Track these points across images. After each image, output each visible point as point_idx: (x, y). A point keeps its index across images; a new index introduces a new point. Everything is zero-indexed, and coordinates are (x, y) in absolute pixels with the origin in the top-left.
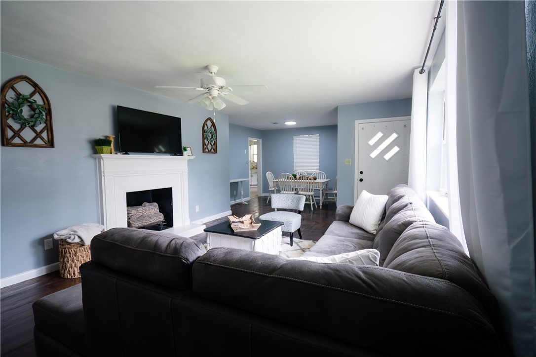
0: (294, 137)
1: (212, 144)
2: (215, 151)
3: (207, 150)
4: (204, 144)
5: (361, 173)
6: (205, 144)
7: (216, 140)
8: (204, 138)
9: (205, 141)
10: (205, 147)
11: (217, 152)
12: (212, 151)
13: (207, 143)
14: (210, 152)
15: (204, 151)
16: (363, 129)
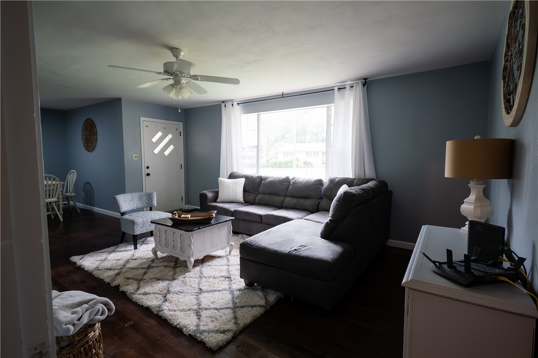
5: (148, 168)
16: (147, 126)
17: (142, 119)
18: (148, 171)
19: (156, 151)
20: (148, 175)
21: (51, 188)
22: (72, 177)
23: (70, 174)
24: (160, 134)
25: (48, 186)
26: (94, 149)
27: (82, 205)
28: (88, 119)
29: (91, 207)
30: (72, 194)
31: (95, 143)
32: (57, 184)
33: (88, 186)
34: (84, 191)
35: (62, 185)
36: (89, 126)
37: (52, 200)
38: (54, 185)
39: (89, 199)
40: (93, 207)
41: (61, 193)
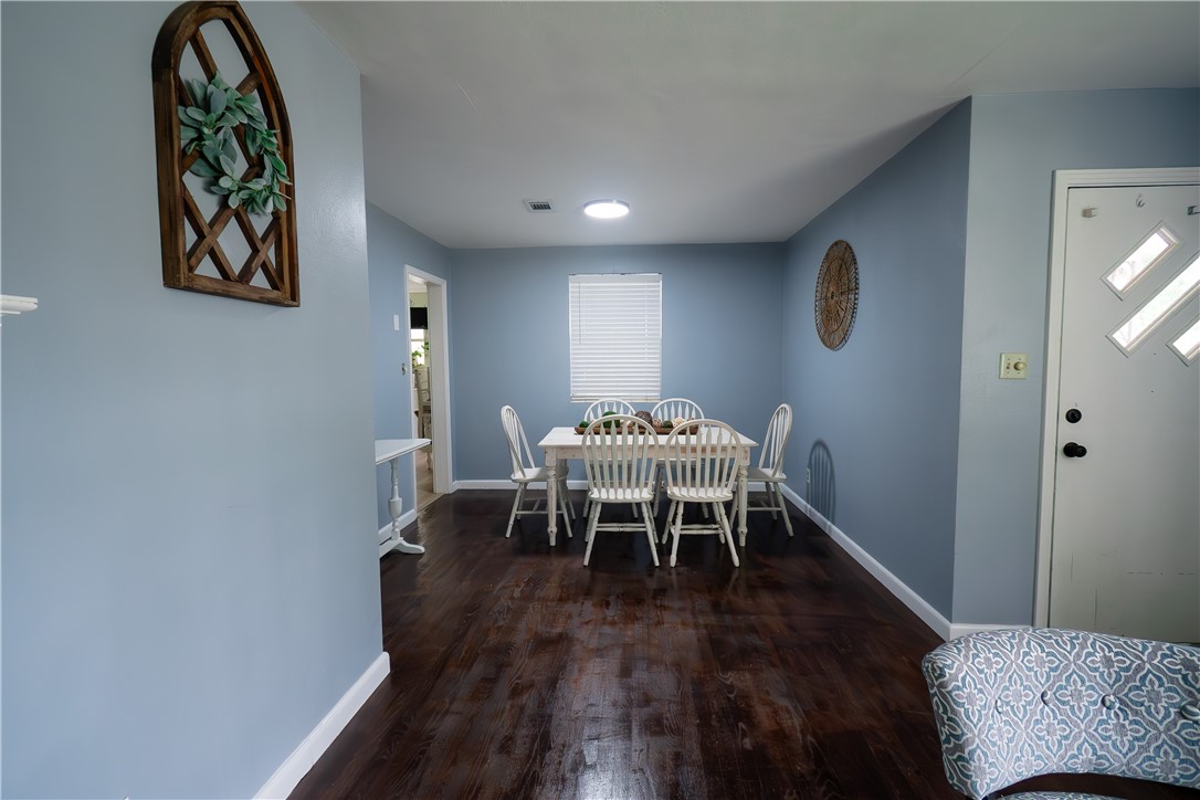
0: (570, 277)
1: (260, 224)
2: (284, 286)
3: (206, 268)
4: (175, 209)
5: (1074, 416)
6: (191, 212)
7: (290, 204)
8: (173, 156)
9: (193, 184)
10: (190, 237)
11: (294, 296)
12: (259, 280)
13: (207, 206)
14: (231, 285)
15: (176, 272)
16: (1087, 213)
17: (1064, 178)
18: (1072, 433)
19: (1129, 334)
20: (1073, 451)
21: (718, 456)
22: (782, 423)
23: (778, 414)
24: (1155, 246)
25: (708, 450)
26: (844, 339)
27: (804, 502)
28: (836, 243)
29: (825, 519)
30: (777, 476)
31: (849, 317)
32: (734, 448)
33: (820, 452)
34: (810, 467)
35: (748, 450)
36: (835, 266)
37: (717, 494)
38: (724, 449)
39: (822, 496)
40: (829, 523)
41: (745, 472)
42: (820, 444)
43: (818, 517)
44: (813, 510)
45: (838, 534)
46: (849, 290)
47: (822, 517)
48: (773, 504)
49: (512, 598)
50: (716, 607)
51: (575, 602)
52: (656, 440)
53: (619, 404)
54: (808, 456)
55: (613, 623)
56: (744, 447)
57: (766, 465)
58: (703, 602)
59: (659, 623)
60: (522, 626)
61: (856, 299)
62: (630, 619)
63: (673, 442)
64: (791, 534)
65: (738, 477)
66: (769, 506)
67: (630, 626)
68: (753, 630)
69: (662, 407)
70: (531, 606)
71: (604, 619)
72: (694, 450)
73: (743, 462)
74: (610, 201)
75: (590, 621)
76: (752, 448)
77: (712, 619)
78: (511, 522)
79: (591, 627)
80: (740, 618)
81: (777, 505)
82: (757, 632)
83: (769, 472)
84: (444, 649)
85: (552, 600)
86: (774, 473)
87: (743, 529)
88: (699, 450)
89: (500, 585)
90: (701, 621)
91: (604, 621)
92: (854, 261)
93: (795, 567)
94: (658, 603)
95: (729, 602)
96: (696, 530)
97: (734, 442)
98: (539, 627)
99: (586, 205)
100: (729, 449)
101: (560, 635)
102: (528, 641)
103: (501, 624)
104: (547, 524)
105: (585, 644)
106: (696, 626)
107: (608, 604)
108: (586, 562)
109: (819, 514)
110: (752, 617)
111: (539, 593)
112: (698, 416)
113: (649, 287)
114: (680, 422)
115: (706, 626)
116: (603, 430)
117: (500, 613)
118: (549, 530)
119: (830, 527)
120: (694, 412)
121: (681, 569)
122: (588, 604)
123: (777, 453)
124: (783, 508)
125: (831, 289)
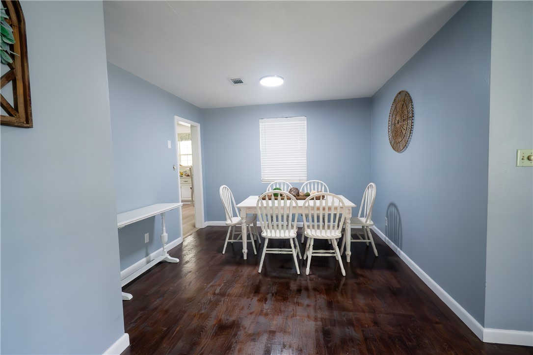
0: (260, 120)
2: (18, 114)
11: (28, 121)
22: (370, 193)
23: (368, 189)
25: (327, 209)
26: (405, 146)
27: (384, 236)
28: (400, 93)
29: (396, 247)
30: (368, 222)
31: (408, 134)
32: (342, 208)
33: (393, 209)
34: (387, 216)
35: (351, 209)
36: (399, 105)
37: (332, 234)
38: (336, 208)
39: (395, 233)
40: (399, 249)
41: (349, 221)
42: (392, 205)
43: (392, 245)
44: (389, 240)
45: (404, 256)
46: (408, 118)
47: (395, 245)
48: (366, 238)
49: (214, 294)
50: (330, 304)
51: (248, 298)
52: (297, 203)
53: (284, 183)
54: (386, 211)
55: (266, 315)
56: (348, 207)
57: (362, 216)
58: (322, 300)
59: (293, 316)
60: (214, 314)
61: (412, 123)
62: (278, 312)
63: (307, 205)
64: (377, 255)
65: (344, 223)
66: (364, 239)
67: (276, 317)
68: (350, 323)
69: (307, 185)
70: (223, 299)
71: (262, 311)
72: (318, 209)
73: (347, 215)
74: (273, 76)
75: (253, 312)
76: (353, 208)
77: (326, 314)
78: (225, 246)
79: (253, 316)
80: (343, 313)
81: (369, 239)
82: (353, 325)
83: (363, 220)
84: (165, 329)
85: (236, 296)
86: (367, 221)
87: (349, 253)
88: (321, 209)
89: (211, 284)
90: (319, 315)
91: (261, 313)
92: (411, 101)
93: (379, 277)
94: (295, 301)
95: (338, 302)
96: (322, 253)
97: (341, 205)
98: (223, 316)
99: (261, 79)
100: (339, 208)
101: (234, 322)
102: (215, 325)
103: (203, 312)
104: (242, 248)
105: (246, 330)
106: (316, 319)
107: (266, 300)
108: (260, 271)
109: (393, 244)
110: (351, 314)
111: (230, 291)
112: (326, 191)
113: (300, 123)
114: (314, 193)
115: (322, 319)
116: (273, 197)
117: (204, 303)
118: (243, 251)
119: (399, 252)
120: (323, 188)
121: (312, 276)
122: (255, 299)
123: (368, 210)
124: (372, 240)
125: (398, 119)
